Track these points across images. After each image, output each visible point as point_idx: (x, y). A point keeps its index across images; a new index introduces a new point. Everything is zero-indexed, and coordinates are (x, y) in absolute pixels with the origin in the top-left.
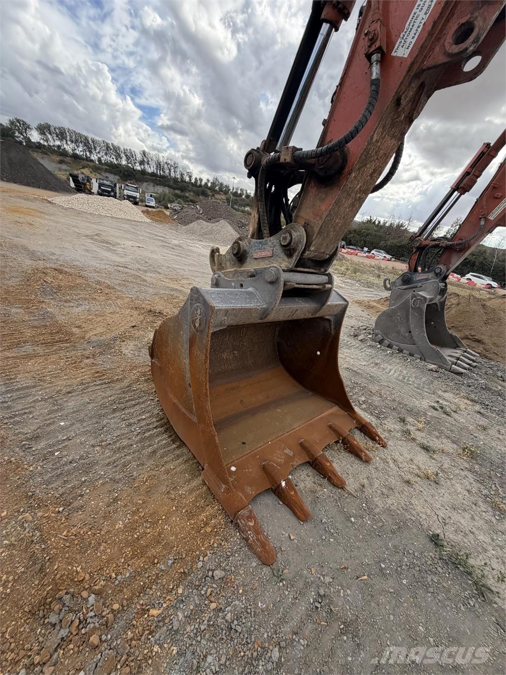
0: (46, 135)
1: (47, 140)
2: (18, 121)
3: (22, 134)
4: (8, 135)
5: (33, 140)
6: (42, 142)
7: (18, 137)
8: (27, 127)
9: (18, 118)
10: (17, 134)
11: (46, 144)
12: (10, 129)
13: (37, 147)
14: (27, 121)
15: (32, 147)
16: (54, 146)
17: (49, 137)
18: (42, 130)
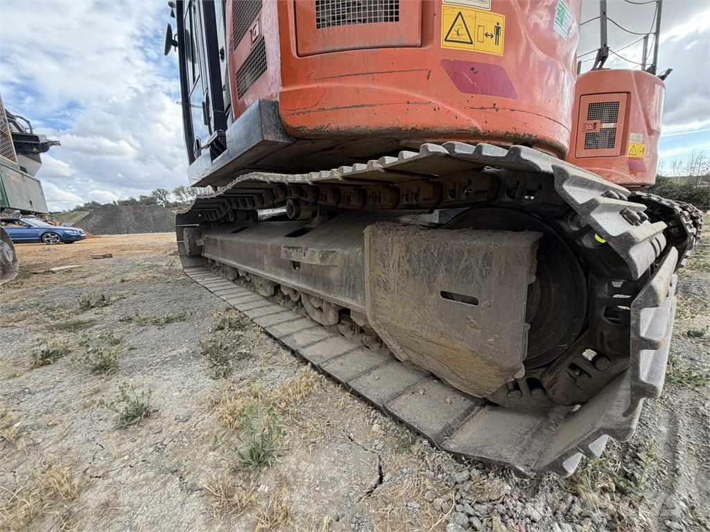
0: (180, 195)
1: (182, 199)
2: (159, 190)
3: (162, 200)
4: (151, 203)
5: (170, 202)
6: (178, 201)
7: (159, 202)
8: (165, 193)
9: (159, 188)
10: (158, 200)
11: (181, 201)
12: (153, 198)
13: (174, 206)
14: (166, 189)
15: (170, 207)
16: (187, 202)
17: (183, 195)
18: (178, 192)
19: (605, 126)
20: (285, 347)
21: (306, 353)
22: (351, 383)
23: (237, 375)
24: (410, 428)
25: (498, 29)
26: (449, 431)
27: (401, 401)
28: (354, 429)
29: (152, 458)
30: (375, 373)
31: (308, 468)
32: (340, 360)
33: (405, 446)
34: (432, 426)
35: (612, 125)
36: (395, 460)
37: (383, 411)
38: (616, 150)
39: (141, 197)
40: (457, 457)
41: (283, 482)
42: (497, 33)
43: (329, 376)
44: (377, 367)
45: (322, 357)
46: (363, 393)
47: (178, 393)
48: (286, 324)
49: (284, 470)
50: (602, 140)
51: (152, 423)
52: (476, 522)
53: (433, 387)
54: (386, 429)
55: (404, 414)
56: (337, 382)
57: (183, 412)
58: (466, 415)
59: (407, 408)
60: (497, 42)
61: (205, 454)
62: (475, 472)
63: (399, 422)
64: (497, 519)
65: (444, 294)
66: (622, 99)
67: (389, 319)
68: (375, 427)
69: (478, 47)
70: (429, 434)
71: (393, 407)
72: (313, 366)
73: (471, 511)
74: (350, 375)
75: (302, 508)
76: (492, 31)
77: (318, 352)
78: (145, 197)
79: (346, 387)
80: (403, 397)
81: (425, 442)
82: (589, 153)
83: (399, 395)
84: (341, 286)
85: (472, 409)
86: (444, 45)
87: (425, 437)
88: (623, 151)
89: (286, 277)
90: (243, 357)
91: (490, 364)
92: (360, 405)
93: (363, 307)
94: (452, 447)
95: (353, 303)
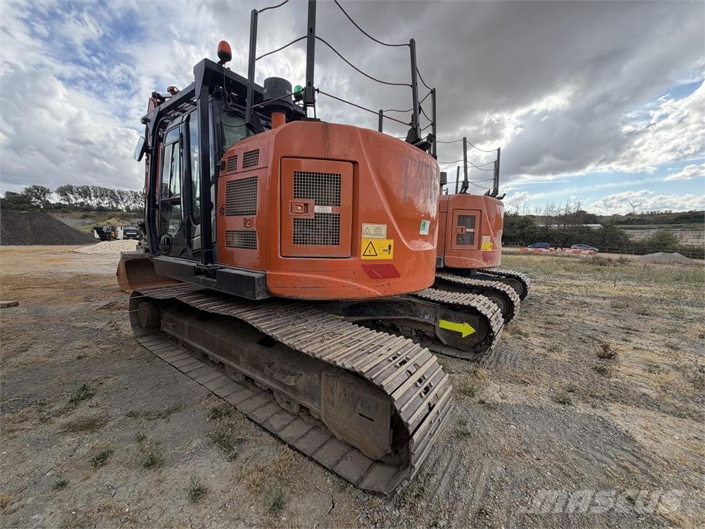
0: (66, 195)
1: (68, 200)
2: (36, 188)
3: (39, 199)
4: (23, 202)
5: (52, 203)
6: (62, 202)
7: (34, 202)
8: (45, 191)
9: (36, 185)
10: (34, 199)
11: (67, 203)
12: (25, 197)
13: (56, 208)
14: (47, 186)
15: (50, 209)
16: (76, 204)
17: (71, 196)
18: (63, 191)
19: (468, 230)
20: (265, 430)
21: (283, 435)
22: (313, 457)
23: (242, 456)
24: (345, 479)
25: (390, 247)
26: (362, 479)
27: (340, 465)
28: (318, 483)
29: (223, 515)
30: (325, 447)
31: (301, 507)
32: (304, 440)
33: (343, 489)
34: (354, 478)
35: (472, 230)
36: (339, 496)
37: (332, 472)
38: (475, 247)
39: (8, 193)
40: (364, 491)
41: (292, 515)
42: (390, 249)
43: (299, 452)
44: (325, 443)
45: (293, 438)
46: (321, 462)
47: (213, 475)
48: (260, 409)
49: (290, 509)
50: (467, 239)
51: (210, 496)
52: (369, 516)
53: (354, 454)
54: (334, 482)
55: (342, 473)
56: (305, 456)
57: (222, 487)
58: (369, 470)
59: (343, 469)
60: (389, 253)
61: (249, 508)
62: (371, 497)
63: (339, 476)
64: (376, 513)
65: (360, 414)
66: (477, 214)
67: (333, 420)
68: (329, 481)
69: (380, 257)
70: (353, 482)
71: (336, 469)
72: (289, 446)
73: (367, 512)
74: (312, 451)
75: (303, 524)
76: (387, 248)
77: (290, 434)
78: (14, 194)
79: (311, 459)
80: (341, 462)
81: (352, 486)
82: (459, 247)
83: (339, 461)
84: (305, 394)
85: (372, 465)
86: (363, 258)
87: (352, 484)
88: (479, 247)
89: (261, 376)
90: (241, 441)
91: (379, 447)
92: (319, 469)
93: (319, 410)
94: (363, 487)
95: (312, 406)
